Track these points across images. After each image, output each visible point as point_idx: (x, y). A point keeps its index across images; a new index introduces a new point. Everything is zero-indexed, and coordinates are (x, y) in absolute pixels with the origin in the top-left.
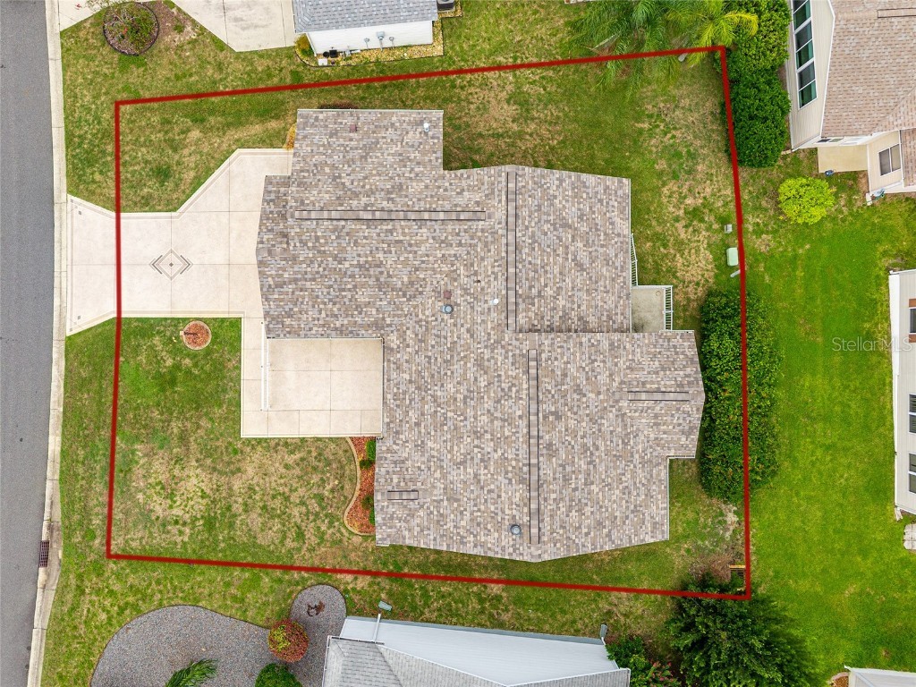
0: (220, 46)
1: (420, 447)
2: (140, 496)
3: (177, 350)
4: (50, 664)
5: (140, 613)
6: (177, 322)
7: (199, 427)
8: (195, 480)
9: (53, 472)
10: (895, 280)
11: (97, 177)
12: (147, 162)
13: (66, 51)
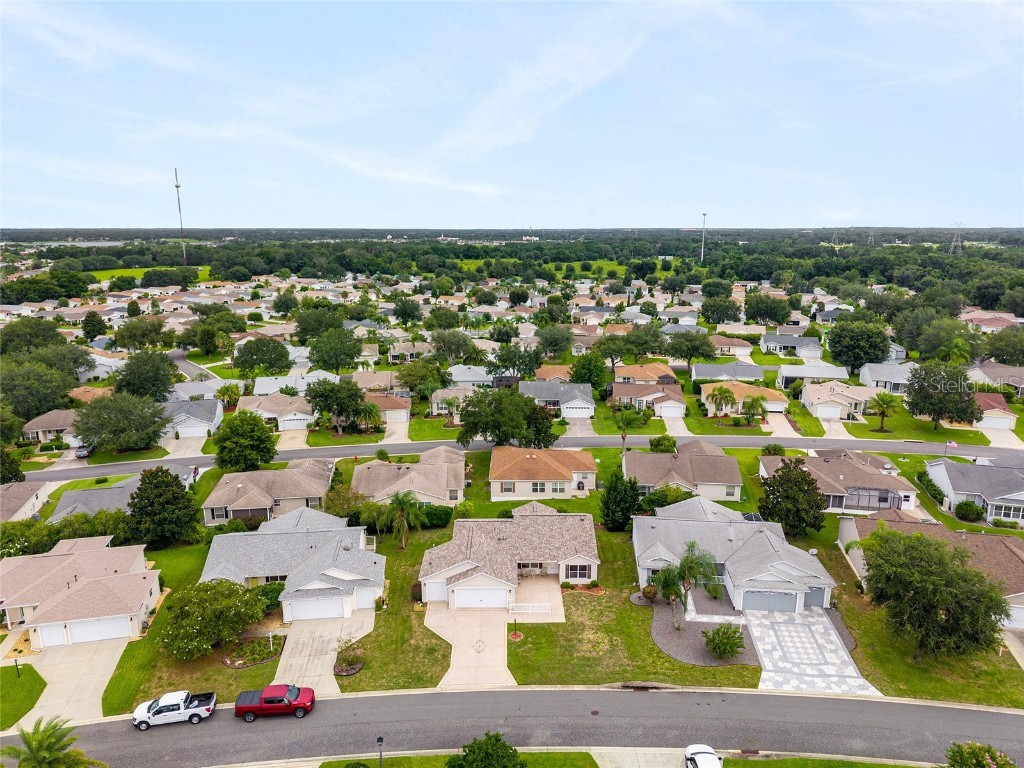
0: (369, 635)
1: (558, 549)
2: (601, 653)
3: (524, 642)
4: (699, 683)
5: (661, 651)
6: (509, 643)
7: (562, 635)
8: (589, 635)
9: (595, 688)
10: (494, 499)
11: (429, 675)
12: (424, 657)
13: (354, 690)
